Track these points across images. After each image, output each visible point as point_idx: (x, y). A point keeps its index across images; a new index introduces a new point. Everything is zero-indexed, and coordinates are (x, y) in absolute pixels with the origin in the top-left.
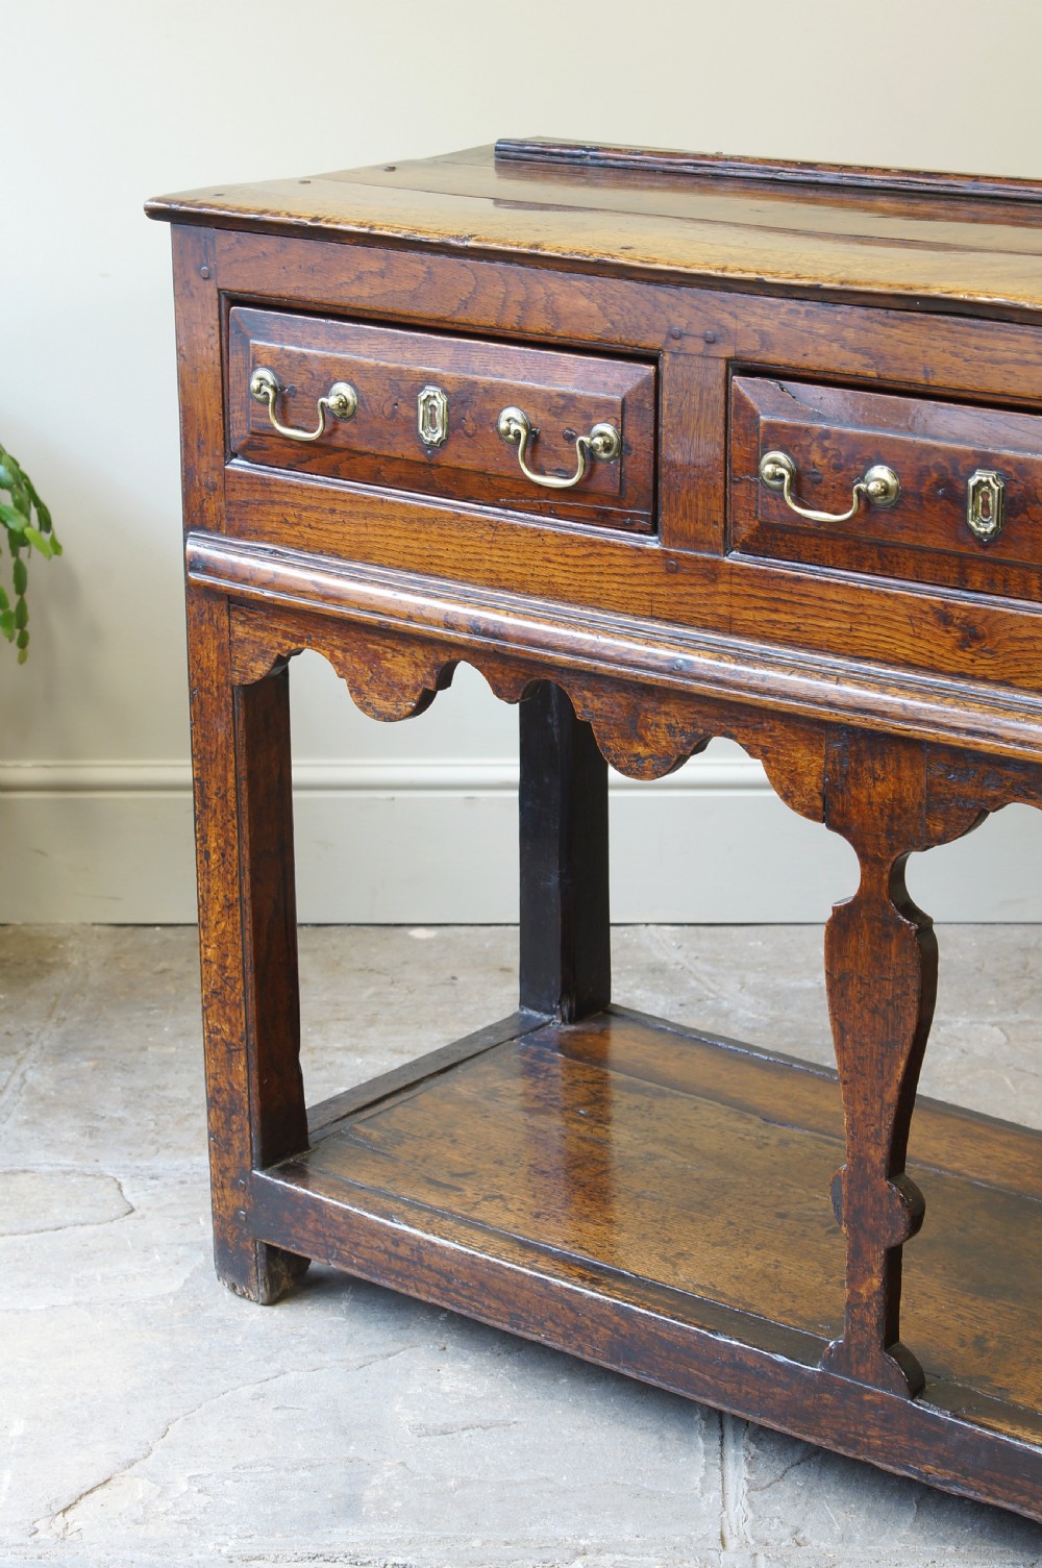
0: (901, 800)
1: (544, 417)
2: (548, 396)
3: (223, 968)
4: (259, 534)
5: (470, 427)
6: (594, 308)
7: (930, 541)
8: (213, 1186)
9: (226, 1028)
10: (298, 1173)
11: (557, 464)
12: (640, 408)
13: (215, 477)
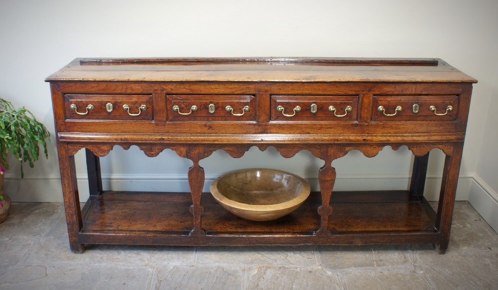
0: (200, 152)
1: (132, 105)
2: (132, 102)
3: (70, 202)
4: (73, 131)
5: (117, 108)
6: (140, 88)
7: (203, 115)
8: (70, 237)
9: (71, 212)
10: (83, 231)
11: (134, 112)
12: (150, 102)
13: (63, 123)
